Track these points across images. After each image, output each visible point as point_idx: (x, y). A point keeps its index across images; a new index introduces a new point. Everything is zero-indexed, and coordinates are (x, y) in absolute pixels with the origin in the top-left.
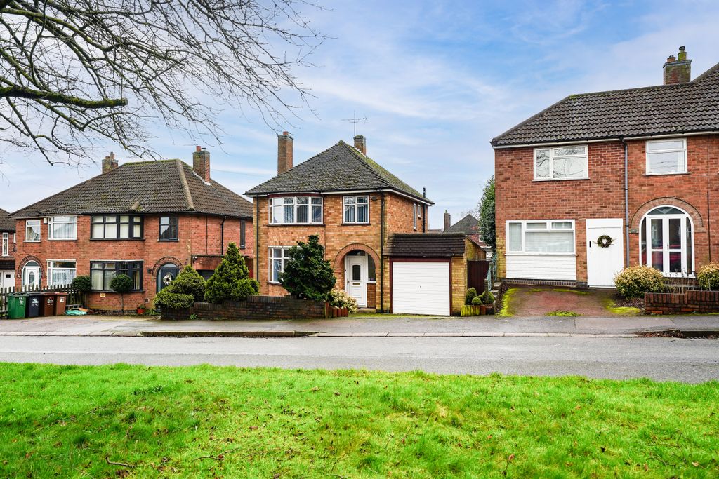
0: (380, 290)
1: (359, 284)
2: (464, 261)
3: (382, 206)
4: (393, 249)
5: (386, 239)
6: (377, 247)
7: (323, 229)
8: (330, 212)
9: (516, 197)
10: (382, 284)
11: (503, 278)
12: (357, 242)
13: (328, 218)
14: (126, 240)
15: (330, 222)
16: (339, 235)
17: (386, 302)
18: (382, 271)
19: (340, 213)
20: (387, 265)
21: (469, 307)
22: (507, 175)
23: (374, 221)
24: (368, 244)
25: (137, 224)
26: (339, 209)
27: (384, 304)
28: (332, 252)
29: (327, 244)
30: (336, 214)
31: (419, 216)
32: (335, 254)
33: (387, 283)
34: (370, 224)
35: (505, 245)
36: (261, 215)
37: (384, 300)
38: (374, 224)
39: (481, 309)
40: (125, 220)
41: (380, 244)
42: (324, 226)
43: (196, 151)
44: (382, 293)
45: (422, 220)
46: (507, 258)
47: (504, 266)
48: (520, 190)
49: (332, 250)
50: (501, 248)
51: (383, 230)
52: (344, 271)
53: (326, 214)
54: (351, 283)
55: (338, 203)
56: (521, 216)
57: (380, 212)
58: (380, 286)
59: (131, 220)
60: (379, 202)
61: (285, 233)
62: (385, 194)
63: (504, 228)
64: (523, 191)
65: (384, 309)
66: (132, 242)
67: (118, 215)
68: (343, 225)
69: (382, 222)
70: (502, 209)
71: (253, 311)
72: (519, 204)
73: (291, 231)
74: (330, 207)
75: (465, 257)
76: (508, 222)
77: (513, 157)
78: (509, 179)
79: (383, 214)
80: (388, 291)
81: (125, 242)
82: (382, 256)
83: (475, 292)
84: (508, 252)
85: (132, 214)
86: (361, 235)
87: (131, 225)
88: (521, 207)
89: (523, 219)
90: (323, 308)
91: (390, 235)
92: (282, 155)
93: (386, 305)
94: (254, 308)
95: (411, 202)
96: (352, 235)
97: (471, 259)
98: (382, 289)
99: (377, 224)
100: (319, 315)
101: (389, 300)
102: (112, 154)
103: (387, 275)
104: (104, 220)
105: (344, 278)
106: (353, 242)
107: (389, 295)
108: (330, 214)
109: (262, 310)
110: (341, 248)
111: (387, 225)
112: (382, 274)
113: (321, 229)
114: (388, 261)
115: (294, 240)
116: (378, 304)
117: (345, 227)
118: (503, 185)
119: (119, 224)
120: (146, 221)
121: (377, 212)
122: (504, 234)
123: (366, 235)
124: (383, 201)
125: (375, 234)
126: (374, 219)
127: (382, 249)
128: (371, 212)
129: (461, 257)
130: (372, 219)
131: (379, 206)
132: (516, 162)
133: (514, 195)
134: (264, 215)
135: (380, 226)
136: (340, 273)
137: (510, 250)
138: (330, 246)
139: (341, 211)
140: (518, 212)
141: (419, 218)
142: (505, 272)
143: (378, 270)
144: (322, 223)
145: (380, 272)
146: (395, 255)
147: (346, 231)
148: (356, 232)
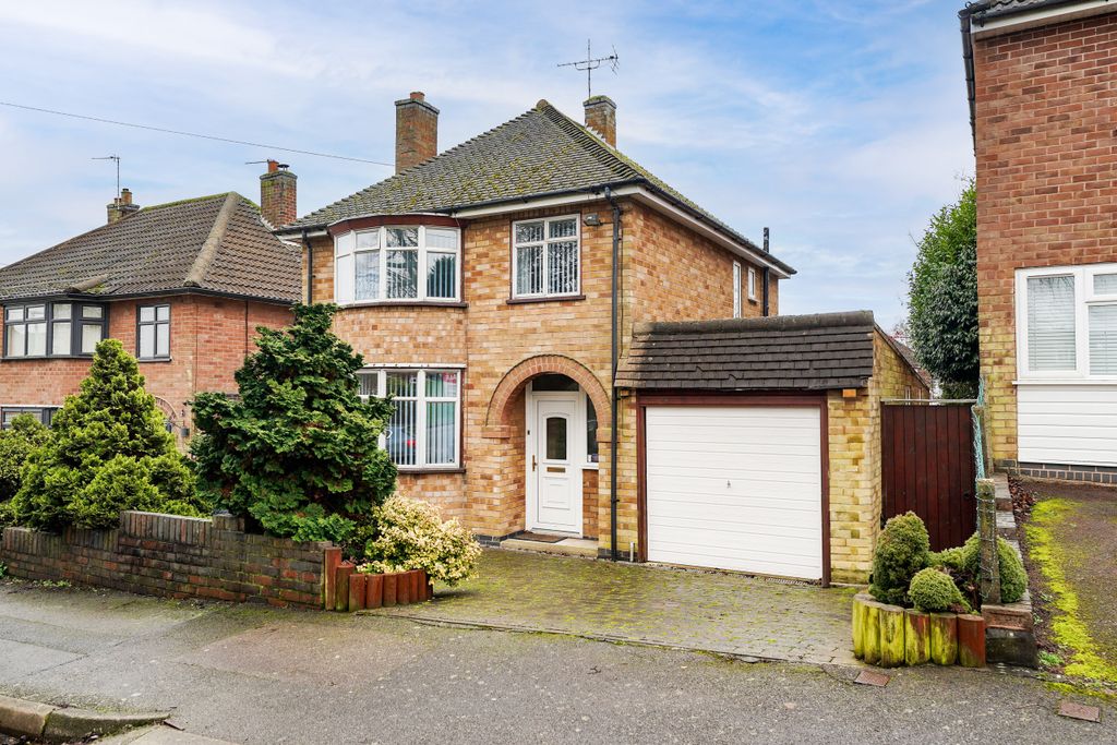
0: (609, 492)
1: (563, 470)
2: (871, 404)
3: (618, 240)
4: (644, 369)
5: (627, 339)
6: (603, 362)
7: (461, 317)
8: (479, 268)
9: (1055, 190)
10: (614, 473)
11: (1007, 463)
12: (548, 350)
13: (474, 285)
14: (65, 359)
15: (480, 297)
16: (504, 331)
17: (626, 527)
18: (615, 434)
19: (504, 271)
20: (629, 417)
21: (895, 615)
22: (1020, 118)
23: (593, 288)
24: (577, 356)
25: (92, 322)
26: (502, 259)
27: (619, 532)
28: (483, 380)
29: (471, 358)
30: (495, 271)
31: (752, 297)
32: (491, 384)
33: (628, 471)
34: (582, 298)
35: (1011, 353)
36: (319, 286)
37: (620, 520)
38: (595, 295)
39: (960, 632)
40: (64, 312)
41: (608, 354)
42: (463, 308)
43: (266, 172)
44: (614, 501)
45: (760, 306)
46: (1022, 395)
47: (1011, 422)
48: (1069, 165)
49: (483, 375)
50: (1000, 363)
51: (616, 312)
52: (522, 433)
53: (468, 275)
54: (542, 468)
55: (497, 242)
56: (1074, 251)
57: (609, 260)
58: (609, 478)
59: (76, 313)
60: (608, 229)
61: (357, 328)
62: (625, 207)
63: (1008, 294)
64: (1082, 167)
65: (621, 547)
66: (77, 365)
67: (50, 302)
68: (512, 304)
69: (616, 289)
70: (1003, 235)
71: (132, 564)
72: (1064, 214)
73: (372, 321)
74: (480, 256)
75: (872, 391)
76: (1021, 276)
77: (1038, 57)
78: (1028, 130)
79: (617, 267)
80: (634, 494)
81: (60, 363)
82: (615, 390)
83: (923, 535)
84: (1025, 374)
85: (78, 299)
86: (560, 329)
87: (78, 324)
88: (1075, 221)
89: (1079, 262)
90: (318, 572)
91: (640, 327)
92: (405, 148)
93: (628, 539)
94: (135, 554)
95: (728, 255)
96: (534, 331)
97: (891, 400)
98: (614, 487)
99: (602, 295)
100: (305, 597)
101: (634, 521)
102: (126, 193)
103: (629, 447)
104: (26, 314)
105: (523, 454)
106: (536, 350)
107: (634, 507)
108: (480, 273)
109: (154, 562)
110: (506, 370)
111: (630, 299)
112: (614, 444)
113: (455, 315)
114: (631, 406)
115: (378, 346)
116: (603, 531)
117: (517, 310)
118: (1008, 153)
119: (50, 321)
120: (113, 315)
121: (602, 261)
122: (1010, 316)
123: (569, 328)
124: (618, 225)
125: (595, 326)
126: (593, 282)
127: (615, 370)
128: (587, 261)
129: (862, 392)
130: (589, 282)
131: (607, 242)
132: (1057, 71)
133: (1045, 182)
134: (326, 285)
135: (610, 300)
136: (504, 440)
137: (1034, 366)
138: (480, 363)
139: (507, 265)
140: (1061, 238)
141: (753, 303)
142: (1012, 440)
143: (604, 432)
144: (457, 299)
145: (609, 439)
146: (651, 385)
147: (520, 319)
148: (544, 322)
